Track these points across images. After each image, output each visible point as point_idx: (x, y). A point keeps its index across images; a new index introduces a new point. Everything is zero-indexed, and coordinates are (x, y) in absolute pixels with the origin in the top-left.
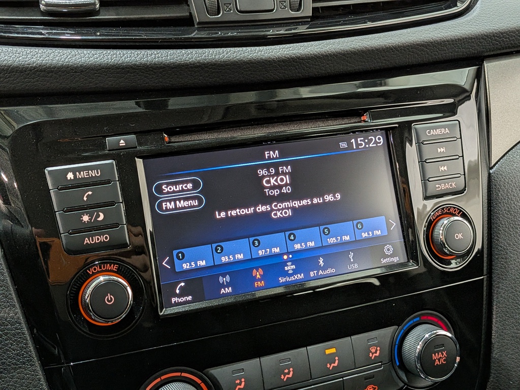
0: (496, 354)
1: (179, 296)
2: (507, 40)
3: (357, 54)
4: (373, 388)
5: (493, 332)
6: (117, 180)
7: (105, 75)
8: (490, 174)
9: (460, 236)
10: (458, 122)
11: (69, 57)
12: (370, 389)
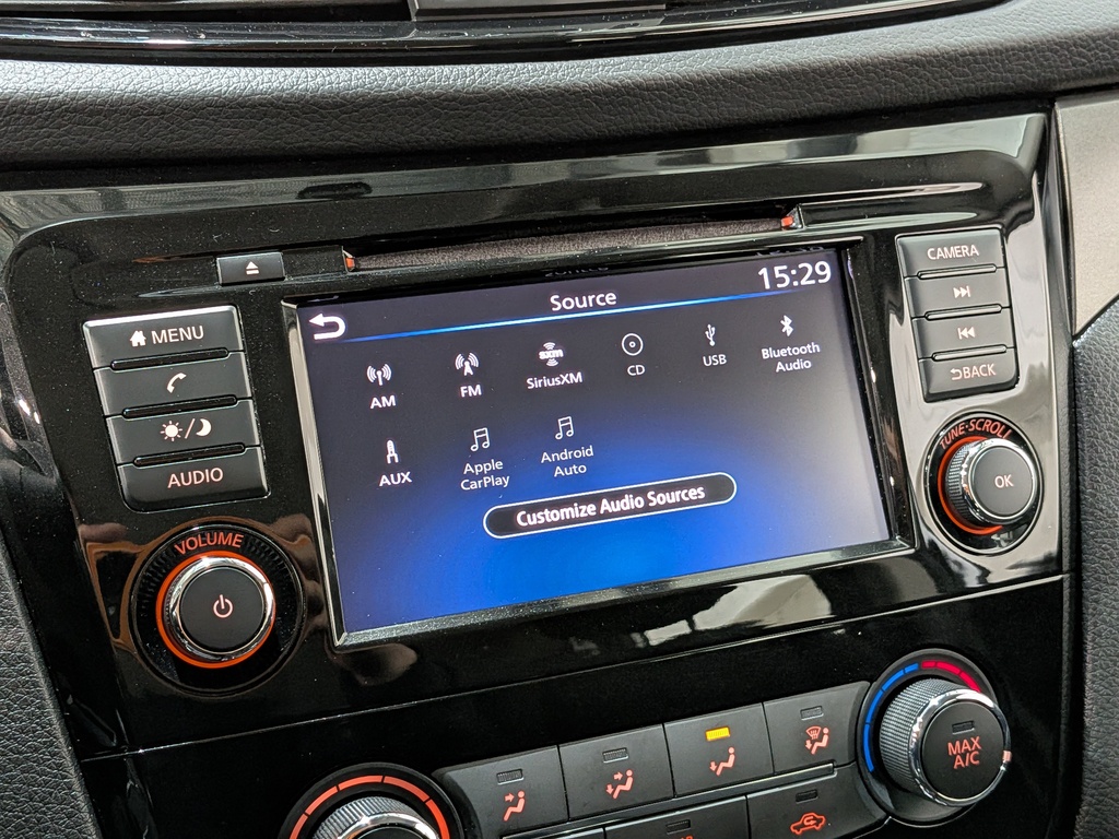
0: (1095, 751)
2: (1106, 54)
3: (770, 79)
4: (815, 819)
5: (1087, 701)
6: (241, 348)
7: (216, 121)
8: (1072, 349)
9: (1007, 480)
10: (997, 232)
11: (135, 82)
12: (808, 821)
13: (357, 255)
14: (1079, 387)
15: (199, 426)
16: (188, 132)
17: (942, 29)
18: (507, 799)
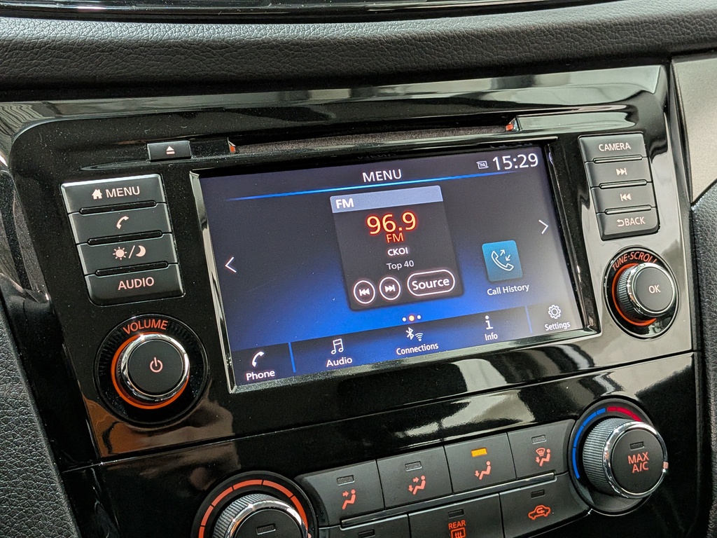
1: (256, 370)
2: (703, 27)
3: (496, 36)
4: (544, 509)
5: (713, 435)
6: (164, 201)
7: (145, 56)
8: (691, 212)
9: (656, 289)
10: (641, 135)
11: (93, 30)
12: (539, 511)
13: (238, 144)
14: (697, 235)
15: (138, 250)
16: (128, 64)
17: (601, 9)
18: (344, 494)
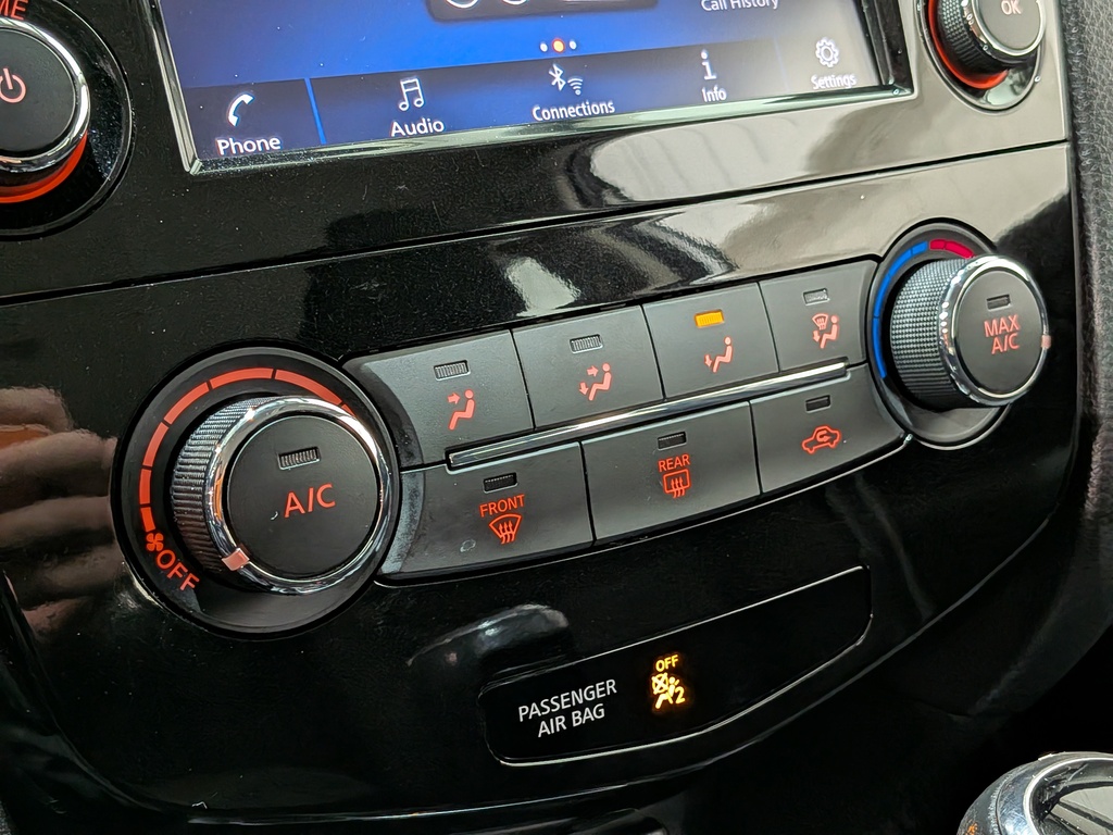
12: (821, 436)
18: (451, 400)
